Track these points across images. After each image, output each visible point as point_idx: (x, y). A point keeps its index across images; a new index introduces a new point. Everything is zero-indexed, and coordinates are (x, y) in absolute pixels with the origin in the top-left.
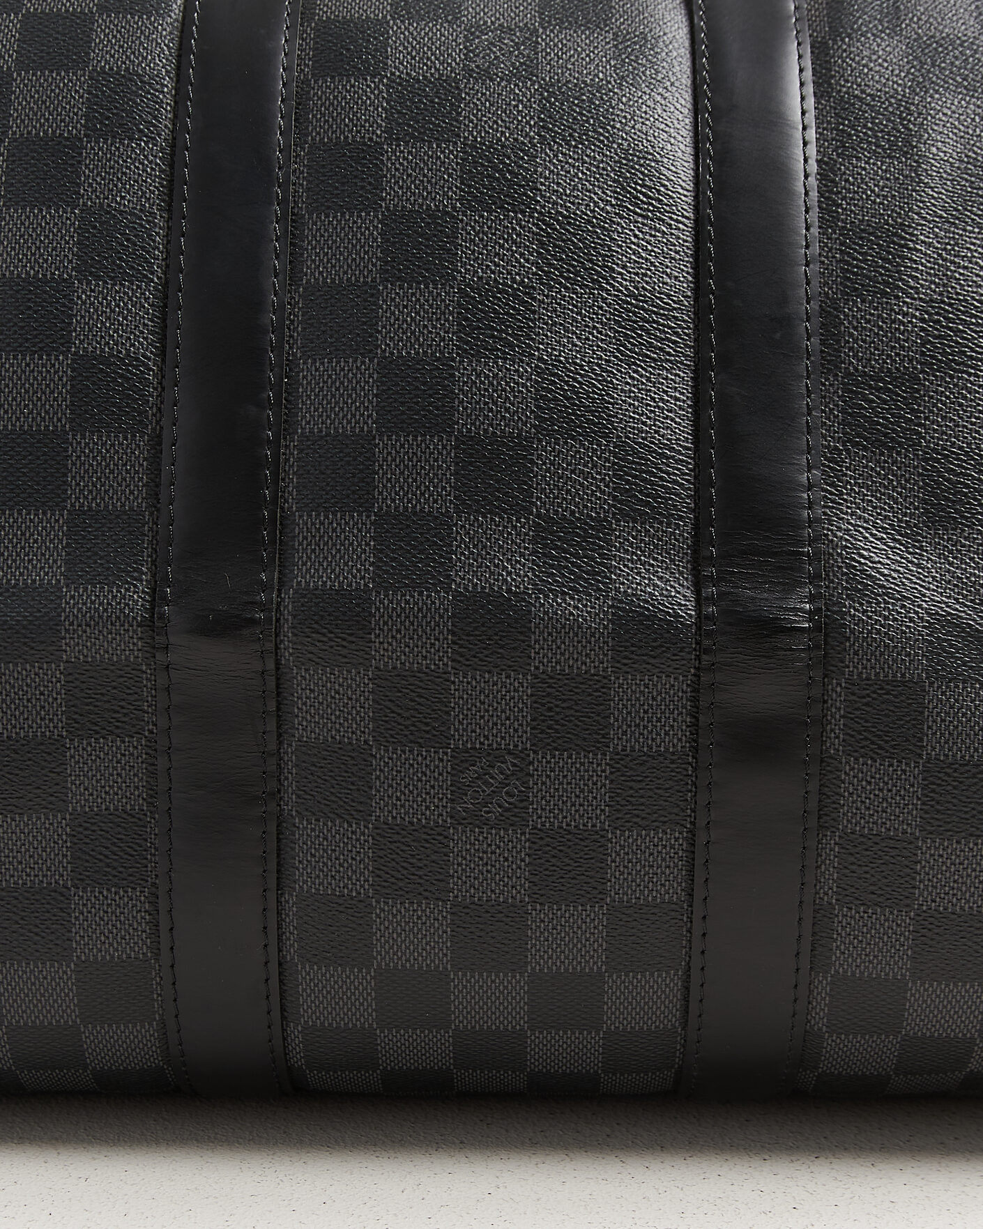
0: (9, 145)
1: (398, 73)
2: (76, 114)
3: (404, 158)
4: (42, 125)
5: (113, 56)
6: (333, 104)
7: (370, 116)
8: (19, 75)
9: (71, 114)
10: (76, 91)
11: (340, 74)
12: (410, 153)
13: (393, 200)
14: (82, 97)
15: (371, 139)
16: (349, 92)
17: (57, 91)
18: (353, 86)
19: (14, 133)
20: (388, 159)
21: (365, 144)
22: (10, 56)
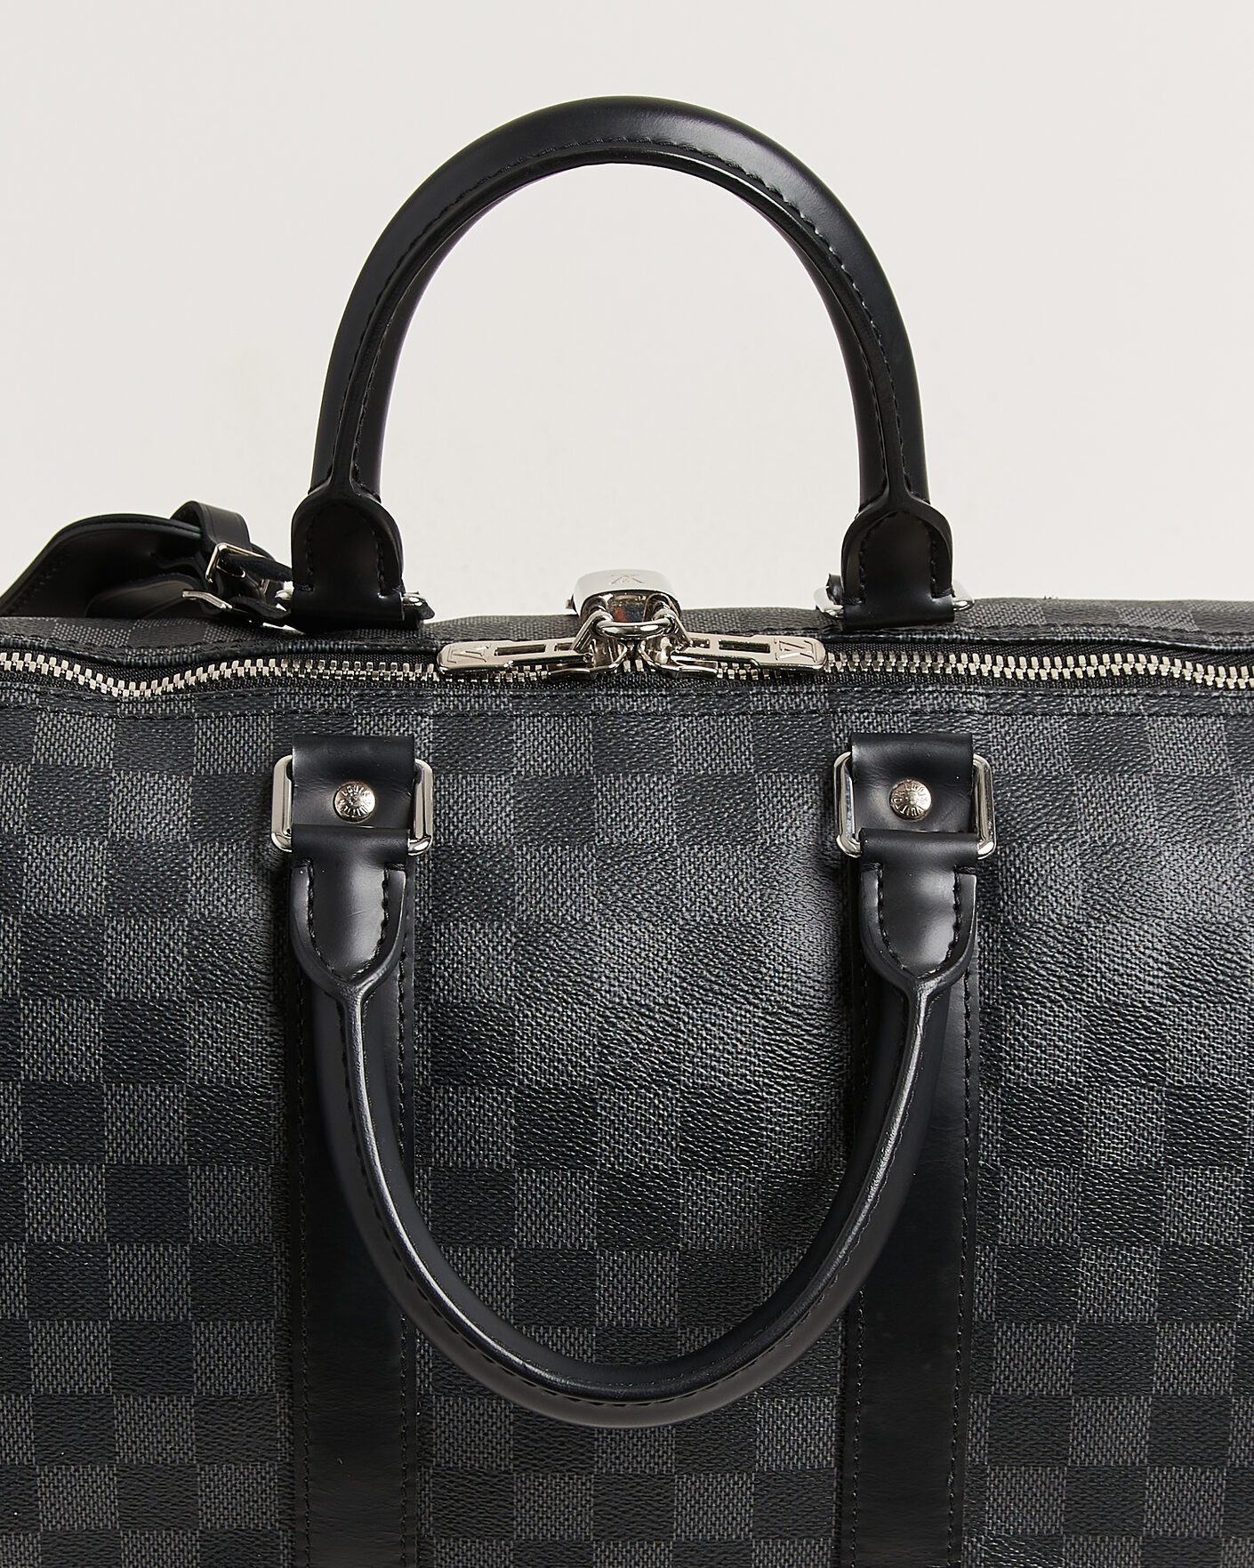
0: (107, 1172)
1: (526, 1082)
2: (177, 1138)
3: (536, 1188)
4: (142, 1152)
5: (211, 1064)
6: (457, 1121)
7: (498, 1137)
8: (110, 1088)
9: (172, 1139)
10: (176, 1111)
11: (463, 1083)
12: (543, 1182)
13: (526, 1237)
14: (182, 1118)
15: (499, 1166)
16: (473, 1106)
17: (154, 1111)
18: (478, 1099)
19: (111, 1159)
20: (519, 1189)
21: (492, 1171)
22: (97, 1062)
